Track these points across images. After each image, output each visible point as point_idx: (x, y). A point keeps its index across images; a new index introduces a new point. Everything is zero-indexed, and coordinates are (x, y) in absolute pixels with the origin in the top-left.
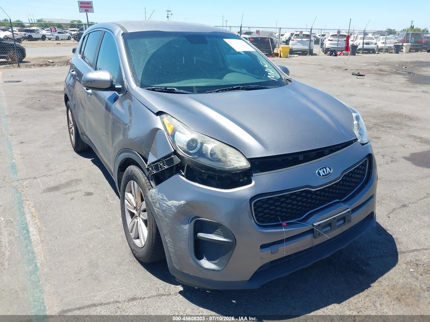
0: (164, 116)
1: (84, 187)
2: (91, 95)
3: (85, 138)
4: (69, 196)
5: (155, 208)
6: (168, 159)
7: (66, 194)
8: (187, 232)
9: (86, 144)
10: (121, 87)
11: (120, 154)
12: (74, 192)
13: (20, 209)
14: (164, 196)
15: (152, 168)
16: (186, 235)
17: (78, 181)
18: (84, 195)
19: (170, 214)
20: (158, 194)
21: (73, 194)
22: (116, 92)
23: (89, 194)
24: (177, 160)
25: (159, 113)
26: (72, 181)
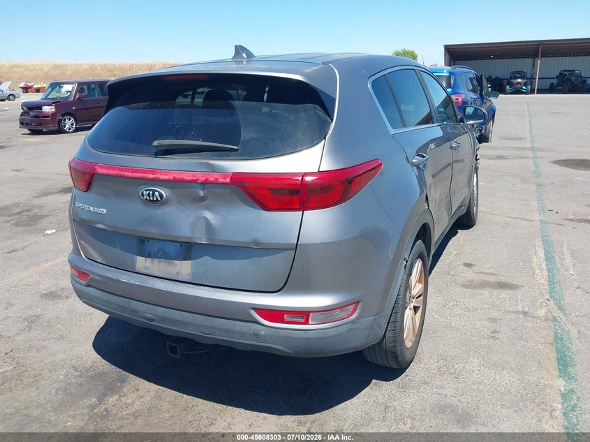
7: (493, 275)
13: (553, 276)
18: (474, 265)
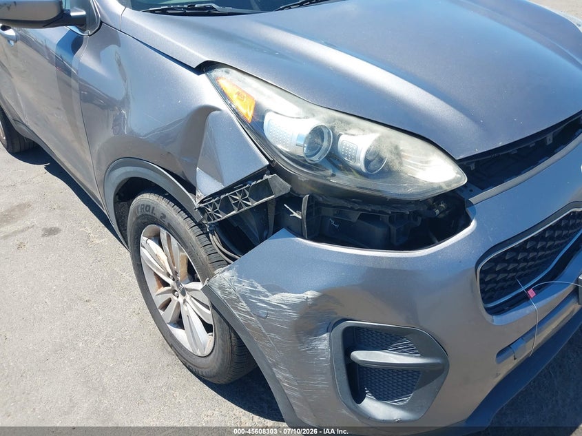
0: (217, 73)
1: (38, 218)
2: (16, 41)
3: (24, 128)
4: (13, 241)
5: (235, 312)
6: (255, 183)
7: (5, 237)
8: (327, 355)
9: (27, 139)
10: (83, 13)
11: (114, 169)
12: (23, 231)
14: (256, 284)
15: (215, 208)
16: (325, 361)
17: (23, 208)
18: (43, 236)
19: (282, 323)
20: (240, 282)
21: (19, 236)
22: (74, 28)
23: (52, 232)
24: (280, 187)
25: (205, 68)
26: (13, 210)
